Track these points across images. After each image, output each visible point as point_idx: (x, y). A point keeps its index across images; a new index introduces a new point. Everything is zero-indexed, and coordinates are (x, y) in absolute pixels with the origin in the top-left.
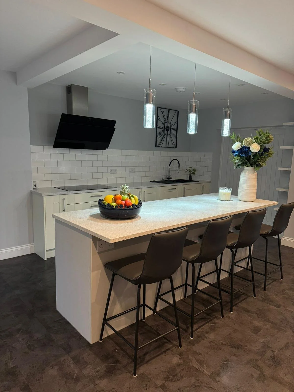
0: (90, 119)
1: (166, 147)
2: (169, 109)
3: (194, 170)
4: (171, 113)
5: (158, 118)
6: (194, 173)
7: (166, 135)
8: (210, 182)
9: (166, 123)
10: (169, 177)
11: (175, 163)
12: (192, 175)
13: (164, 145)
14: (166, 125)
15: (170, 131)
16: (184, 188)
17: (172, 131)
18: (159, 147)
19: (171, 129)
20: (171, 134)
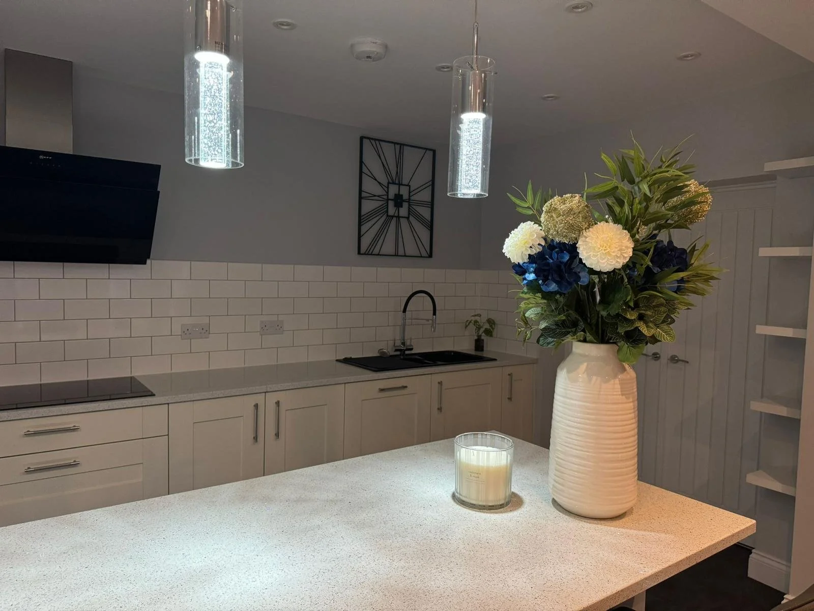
0: (41, 157)
1: (396, 255)
2: (402, 145)
3: (491, 322)
4: (411, 157)
5: (364, 169)
6: (488, 333)
7: (394, 220)
8: (534, 362)
9: (394, 183)
10: (403, 344)
11: (421, 304)
12: (484, 337)
13: (388, 247)
14: (393, 190)
15: (409, 209)
16: (440, 383)
17: (414, 207)
18: (371, 254)
19: (409, 202)
20: (411, 216)
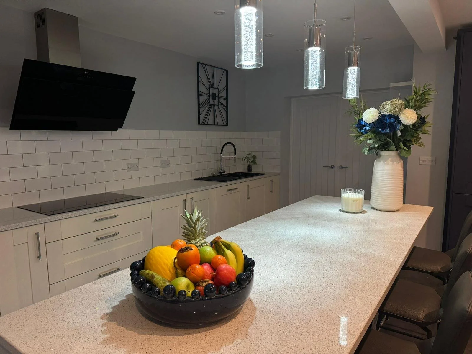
1: (214, 125)
2: (215, 67)
3: (254, 157)
4: (218, 72)
5: (200, 80)
6: (254, 162)
7: (213, 107)
8: (279, 174)
9: (212, 87)
10: (221, 169)
11: (229, 148)
12: (252, 164)
13: (211, 121)
14: (212, 91)
15: (218, 101)
16: (248, 186)
17: (221, 100)
18: (204, 124)
19: (218, 97)
20: (219, 104)
